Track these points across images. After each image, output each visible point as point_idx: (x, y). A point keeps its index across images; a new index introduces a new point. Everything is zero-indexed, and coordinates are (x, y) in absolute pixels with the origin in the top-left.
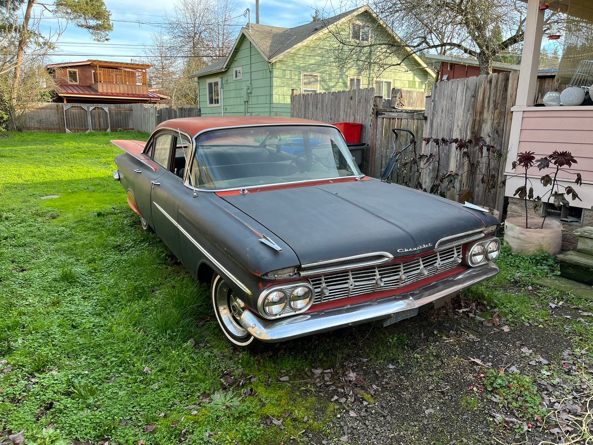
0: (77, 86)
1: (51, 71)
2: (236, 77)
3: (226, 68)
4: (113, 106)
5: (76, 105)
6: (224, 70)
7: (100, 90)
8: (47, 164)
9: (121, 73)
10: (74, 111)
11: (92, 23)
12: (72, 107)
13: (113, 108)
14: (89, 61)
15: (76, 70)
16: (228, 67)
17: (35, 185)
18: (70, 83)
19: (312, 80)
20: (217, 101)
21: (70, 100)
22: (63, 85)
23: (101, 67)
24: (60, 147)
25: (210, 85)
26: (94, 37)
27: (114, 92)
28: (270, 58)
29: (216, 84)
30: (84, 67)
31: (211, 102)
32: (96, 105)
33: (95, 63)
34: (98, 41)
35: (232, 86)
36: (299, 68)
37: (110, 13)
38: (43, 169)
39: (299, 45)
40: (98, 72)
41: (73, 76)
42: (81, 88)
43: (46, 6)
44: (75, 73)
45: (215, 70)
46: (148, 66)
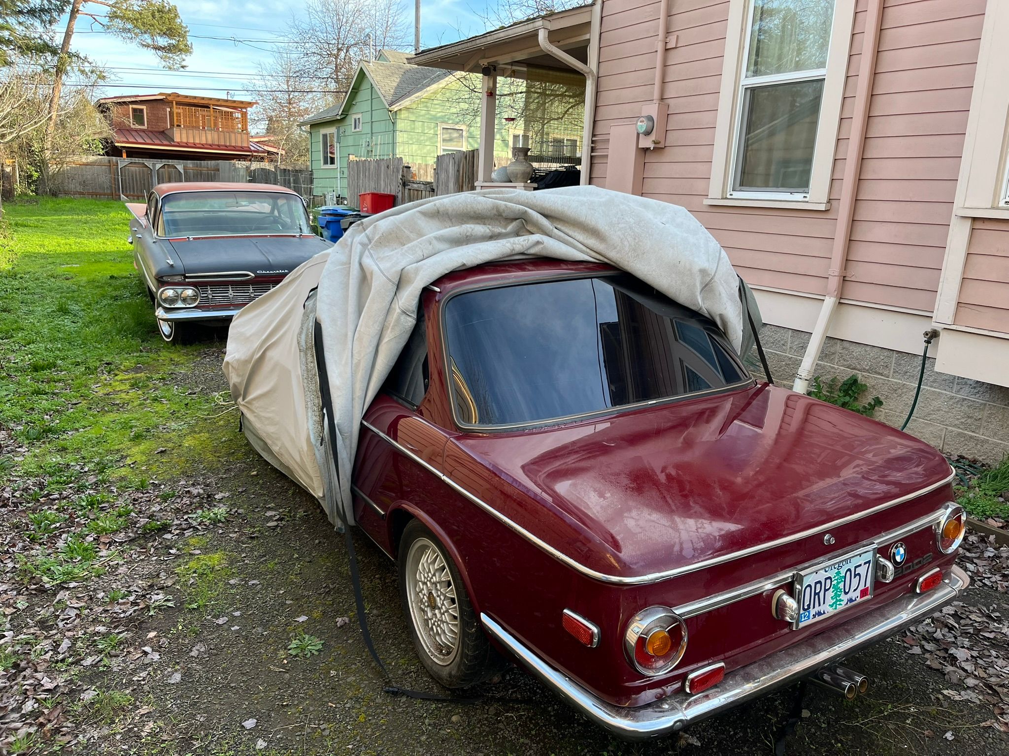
0: (143, 131)
1: (102, 108)
2: (355, 128)
3: (342, 114)
4: (190, 164)
5: (137, 160)
6: (339, 118)
7: (177, 139)
8: (79, 235)
9: (209, 114)
10: (133, 168)
11: (162, 41)
12: (131, 163)
13: (191, 166)
14: (161, 94)
15: (144, 107)
16: (346, 113)
17: (58, 256)
18: (133, 127)
19: (455, 135)
20: (332, 161)
21: (132, 153)
22: (122, 129)
23: (178, 103)
24: (104, 218)
25: (325, 136)
26: (164, 63)
27: (197, 141)
28: (391, 105)
29: (332, 135)
30: (155, 103)
31: (326, 163)
32: (165, 162)
33: (170, 98)
34: (170, 68)
35: (350, 141)
36: (434, 118)
37: (187, 29)
38: (72, 240)
39: (434, 87)
40: (175, 110)
41: (138, 115)
42: (150, 134)
43: (95, 17)
44: (141, 111)
45: (329, 117)
46: (250, 103)
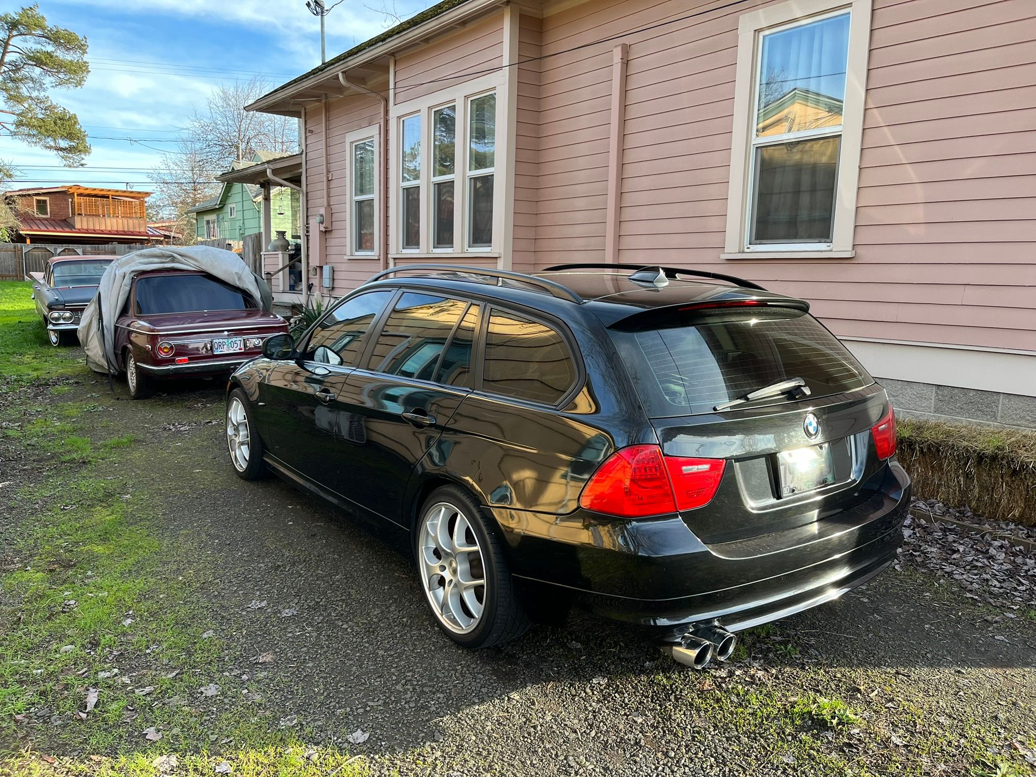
0: (46, 219)
1: (9, 200)
2: (231, 215)
3: (220, 204)
4: (90, 248)
5: (40, 245)
6: (218, 207)
7: (78, 226)
9: (108, 202)
10: (36, 253)
11: (63, 144)
12: (35, 248)
14: (62, 187)
15: (47, 198)
16: (223, 203)
18: (36, 216)
21: (35, 239)
22: (26, 219)
23: (80, 195)
25: (208, 222)
26: (65, 162)
27: (97, 228)
29: (213, 221)
30: (57, 195)
32: (65, 246)
33: (71, 191)
34: (70, 166)
37: (86, 133)
40: (77, 201)
41: (41, 205)
42: (53, 222)
44: (45, 201)
45: (211, 206)
46: (147, 193)
